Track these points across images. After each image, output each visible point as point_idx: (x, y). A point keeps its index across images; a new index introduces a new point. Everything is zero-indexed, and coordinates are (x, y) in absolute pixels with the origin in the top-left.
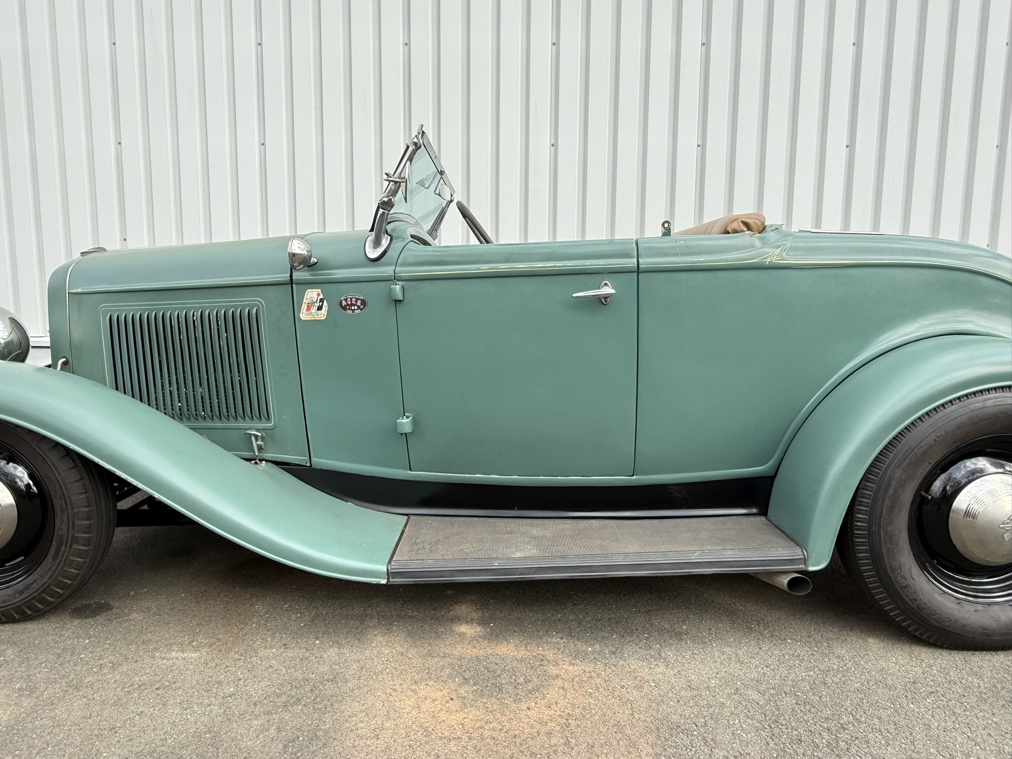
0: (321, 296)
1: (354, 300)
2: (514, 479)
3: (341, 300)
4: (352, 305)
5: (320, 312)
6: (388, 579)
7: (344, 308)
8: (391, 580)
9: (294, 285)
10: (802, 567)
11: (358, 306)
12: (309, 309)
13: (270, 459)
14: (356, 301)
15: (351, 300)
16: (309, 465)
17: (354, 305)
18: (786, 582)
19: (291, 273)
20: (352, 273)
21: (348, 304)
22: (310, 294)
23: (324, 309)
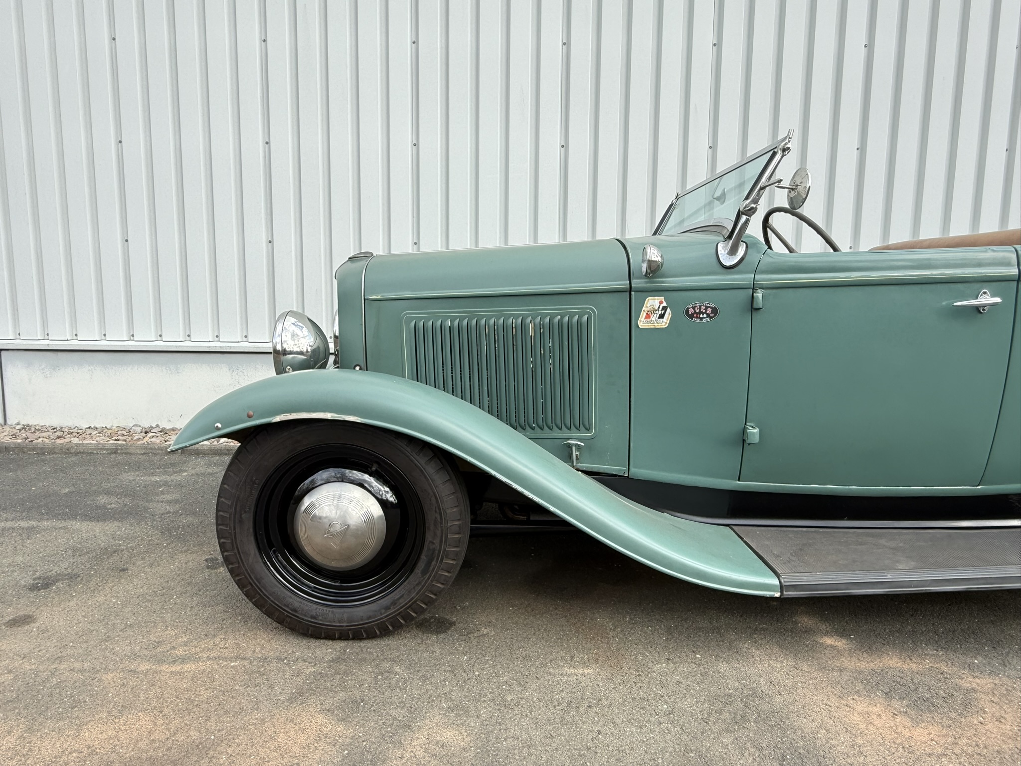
0: (665, 304)
1: (703, 308)
2: (853, 489)
3: (688, 308)
4: (701, 313)
5: (661, 320)
6: (782, 592)
7: (691, 316)
8: (785, 593)
9: (633, 293)
11: (707, 314)
12: (648, 316)
13: (584, 469)
14: (706, 310)
15: (700, 308)
16: (626, 475)
17: (703, 314)
19: (630, 280)
20: (703, 280)
21: (695, 312)
22: (651, 302)
23: (666, 316)
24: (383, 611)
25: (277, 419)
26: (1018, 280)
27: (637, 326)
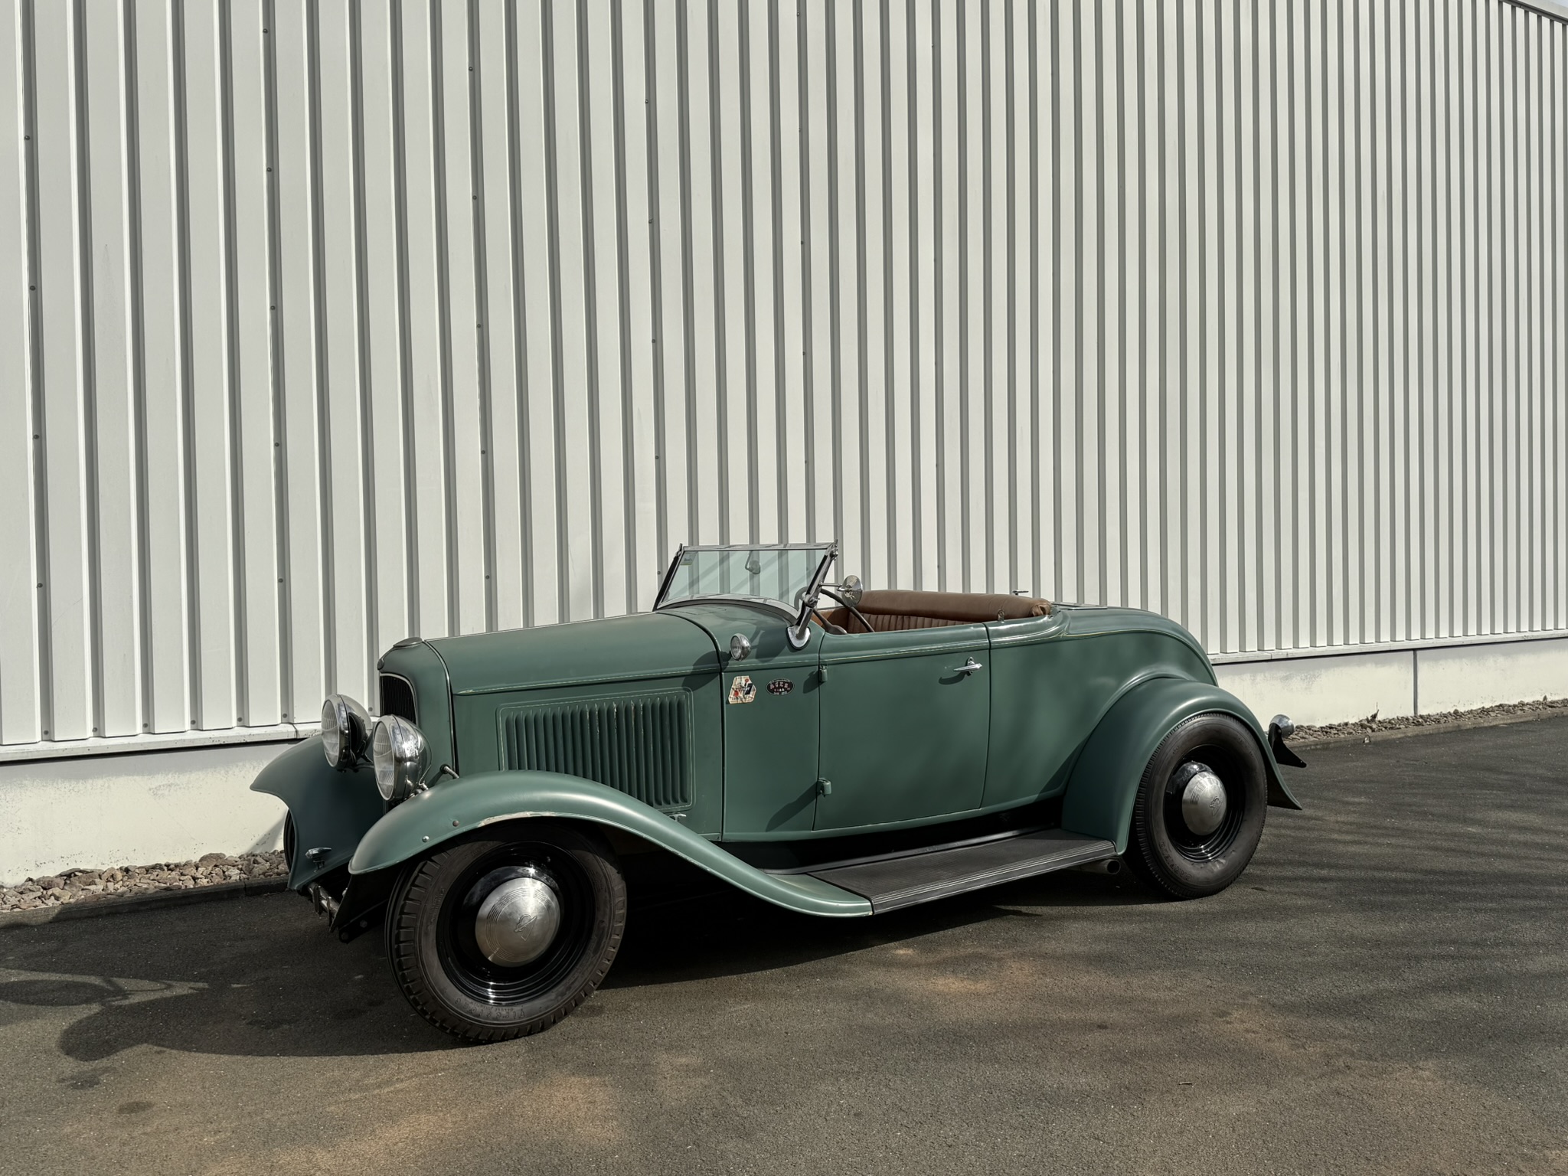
0: (750, 682)
1: (781, 683)
3: (769, 685)
4: (780, 687)
5: (747, 696)
6: (873, 911)
7: (772, 691)
8: (875, 911)
9: (723, 674)
10: (1114, 853)
11: (784, 688)
12: (736, 693)
14: (784, 684)
15: (779, 684)
16: (720, 840)
17: (781, 688)
18: (1106, 866)
19: (719, 662)
20: (779, 660)
21: (775, 688)
22: (739, 680)
23: (751, 693)
24: (560, 998)
25: (483, 823)
26: (990, 649)
27: (728, 702)
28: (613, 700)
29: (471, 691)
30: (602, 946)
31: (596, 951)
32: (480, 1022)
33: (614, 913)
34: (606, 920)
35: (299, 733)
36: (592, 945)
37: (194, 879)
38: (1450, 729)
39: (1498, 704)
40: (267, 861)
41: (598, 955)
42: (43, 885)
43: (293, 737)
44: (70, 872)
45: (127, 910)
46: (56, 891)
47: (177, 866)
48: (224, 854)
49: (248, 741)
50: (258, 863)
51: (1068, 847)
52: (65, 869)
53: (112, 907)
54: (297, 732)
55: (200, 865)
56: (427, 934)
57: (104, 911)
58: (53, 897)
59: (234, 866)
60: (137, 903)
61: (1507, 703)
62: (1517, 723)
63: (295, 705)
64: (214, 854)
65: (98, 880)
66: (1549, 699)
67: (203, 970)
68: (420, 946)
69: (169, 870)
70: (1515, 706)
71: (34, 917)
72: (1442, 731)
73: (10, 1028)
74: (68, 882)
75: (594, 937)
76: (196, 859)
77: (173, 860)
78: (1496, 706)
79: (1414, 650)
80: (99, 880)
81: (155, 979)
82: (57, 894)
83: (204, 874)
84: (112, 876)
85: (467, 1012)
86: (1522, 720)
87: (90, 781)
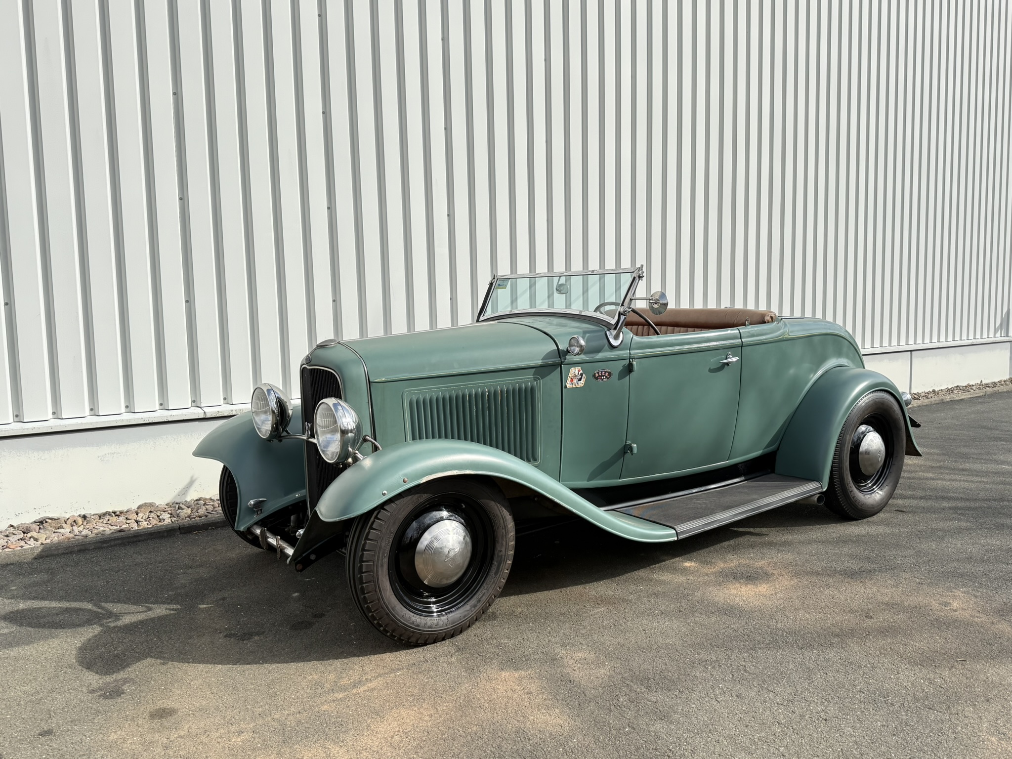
0: (581, 372)
1: (603, 372)
3: (595, 373)
4: (602, 376)
5: (580, 382)
6: (677, 537)
7: (597, 378)
8: (679, 537)
9: (562, 366)
11: (606, 376)
12: (572, 380)
14: (605, 373)
15: (602, 373)
17: (603, 376)
18: (816, 499)
19: (560, 357)
20: (601, 355)
21: (599, 376)
22: (573, 370)
23: (582, 380)
24: (473, 609)
25: (424, 480)
26: (742, 347)
27: (566, 387)
28: (485, 385)
29: (383, 379)
30: (500, 570)
31: (496, 573)
32: (419, 630)
33: (508, 544)
34: (503, 550)
35: (207, 414)
36: (494, 569)
37: (137, 522)
38: (938, 402)
39: (956, 386)
40: (188, 507)
41: (498, 576)
42: (23, 530)
43: (203, 417)
44: (41, 519)
45: (93, 547)
46: (34, 534)
47: (121, 513)
48: (155, 503)
49: (170, 420)
50: (182, 509)
51: (793, 487)
52: (38, 517)
53: (82, 545)
54: (205, 413)
55: (139, 512)
56: (382, 566)
57: (76, 549)
58: (32, 539)
59: (164, 512)
60: (100, 542)
61: (961, 385)
62: (977, 397)
63: (201, 393)
64: (147, 503)
65: (64, 525)
66: (983, 383)
67: (170, 593)
68: (377, 575)
69: (117, 515)
70: (966, 387)
71: (23, 555)
72: (933, 402)
73: (33, 647)
74: (42, 527)
75: (495, 563)
76: (134, 507)
77: (118, 509)
78: (955, 387)
79: (911, 351)
80: (66, 525)
81: (136, 603)
82: (36, 537)
83: (144, 518)
84: (75, 521)
85: (411, 623)
86: (977, 395)
87: (54, 451)
